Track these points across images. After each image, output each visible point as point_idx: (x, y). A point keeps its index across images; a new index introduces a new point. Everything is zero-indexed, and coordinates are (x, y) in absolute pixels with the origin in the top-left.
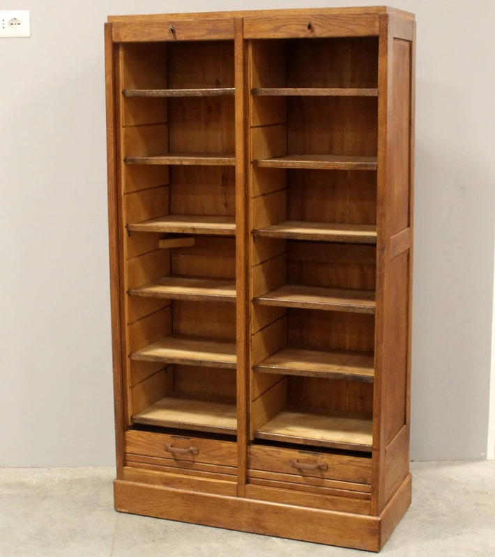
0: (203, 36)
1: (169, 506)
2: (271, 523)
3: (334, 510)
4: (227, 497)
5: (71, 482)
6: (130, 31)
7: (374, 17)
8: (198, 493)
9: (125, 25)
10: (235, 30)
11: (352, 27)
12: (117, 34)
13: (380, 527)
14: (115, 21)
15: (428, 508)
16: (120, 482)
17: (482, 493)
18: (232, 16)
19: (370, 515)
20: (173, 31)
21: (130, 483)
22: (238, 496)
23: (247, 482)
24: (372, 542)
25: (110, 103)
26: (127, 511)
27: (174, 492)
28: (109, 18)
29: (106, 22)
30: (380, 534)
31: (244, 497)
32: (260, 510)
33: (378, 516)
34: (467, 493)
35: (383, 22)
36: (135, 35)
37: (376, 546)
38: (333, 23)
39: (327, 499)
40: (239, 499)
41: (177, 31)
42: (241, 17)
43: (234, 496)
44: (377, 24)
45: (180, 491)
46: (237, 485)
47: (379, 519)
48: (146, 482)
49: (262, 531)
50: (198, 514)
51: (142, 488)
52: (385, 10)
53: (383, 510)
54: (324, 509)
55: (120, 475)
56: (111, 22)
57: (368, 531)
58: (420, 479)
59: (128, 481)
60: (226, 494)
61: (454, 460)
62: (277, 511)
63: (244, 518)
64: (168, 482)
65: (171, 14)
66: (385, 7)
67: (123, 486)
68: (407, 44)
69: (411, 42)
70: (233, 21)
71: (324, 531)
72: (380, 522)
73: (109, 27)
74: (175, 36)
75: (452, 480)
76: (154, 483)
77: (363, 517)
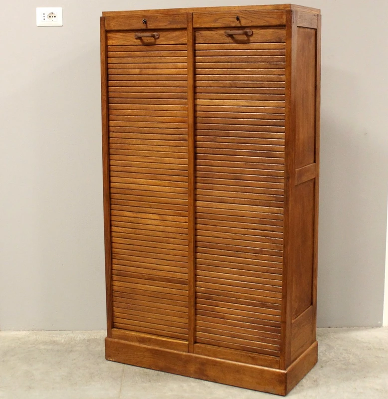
0: (166, 26)
1: (142, 357)
2: (212, 372)
3: (254, 365)
4: (181, 353)
5: (89, 341)
6: (117, 23)
7: (282, 12)
8: (162, 349)
9: (114, 18)
10: (188, 21)
11: (267, 19)
12: (109, 24)
13: (286, 378)
14: (107, 15)
15: (342, 359)
16: (110, 339)
17: (380, 349)
18: (185, 12)
19: (279, 369)
20: (145, 22)
21: (116, 340)
22: (188, 352)
23: (195, 342)
24: (281, 389)
25: (103, 73)
26: (114, 360)
27: (144, 348)
28: (104, 13)
29: (102, 16)
30: (286, 383)
31: (193, 353)
32: (204, 363)
33: (285, 370)
34: (370, 349)
35: (288, 15)
36: (120, 25)
37: (283, 391)
38: (254, 16)
39: (250, 356)
40: (189, 354)
41: (148, 22)
42: (191, 12)
43: (186, 352)
44: (284, 17)
45: (149, 347)
46: (188, 344)
47: (285, 372)
48: (127, 340)
49: (205, 378)
50: (161, 364)
51: (124, 344)
52: (290, 7)
53: (289, 366)
54: (248, 363)
55: (110, 334)
56: (104, 16)
57: (277, 380)
58: (336, 340)
59: (115, 338)
60: (180, 351)
61: (359, 327)
62: (215, 363)
63: (192, 368)
64: (142, 340)
65: (144, 10)
66: (290, 5)
67: (111, 342)
68: (313, 31)
69: (316, 30)
70: (186, 15)
71: (247, 379)
72: (286, 374)
73: (103, 20)
74: (146, 25)
75: (358, 340)
76: (132, 341)
77: (274, 370)
